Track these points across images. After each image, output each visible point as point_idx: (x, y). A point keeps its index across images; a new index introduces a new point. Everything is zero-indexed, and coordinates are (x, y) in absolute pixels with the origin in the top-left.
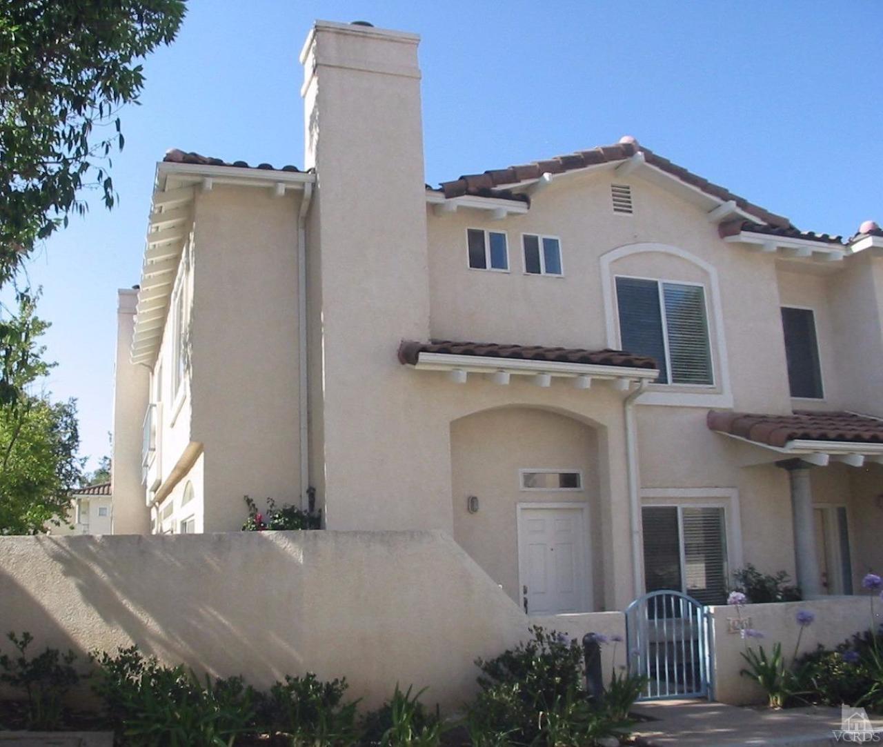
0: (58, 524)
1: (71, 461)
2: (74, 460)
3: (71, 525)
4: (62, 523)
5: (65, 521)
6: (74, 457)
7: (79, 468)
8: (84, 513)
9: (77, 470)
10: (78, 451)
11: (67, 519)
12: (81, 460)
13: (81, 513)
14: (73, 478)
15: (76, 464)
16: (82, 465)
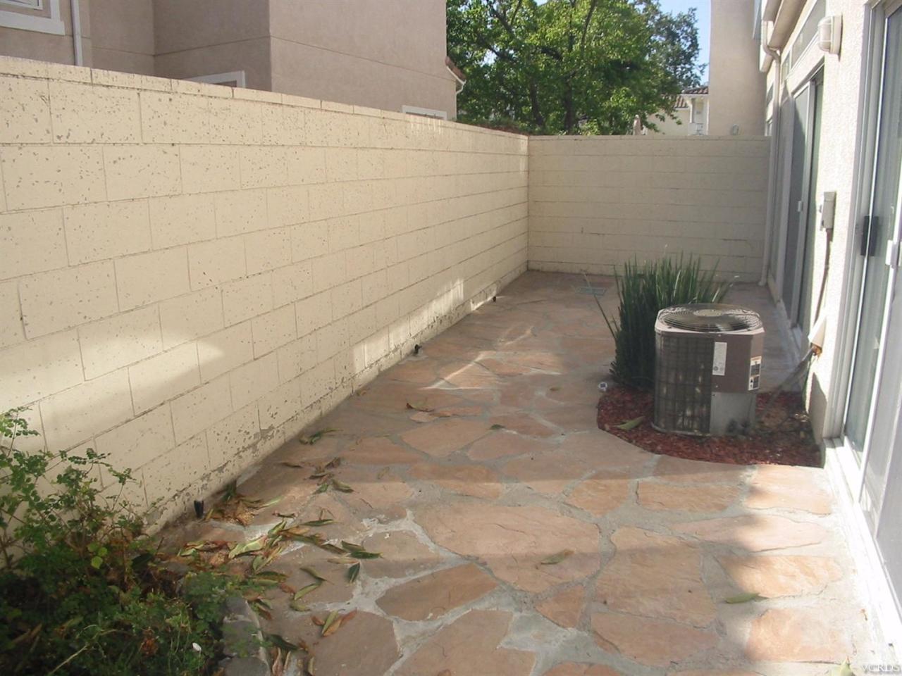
0: (663, 119)
1: (691, 68)
2: (694, 67)
3: (678, 119)
4: (667, 118)
5: (672, 116)
6: (694, 65)
7: (699, 74)
8: (699, 113)
9: (696, 77)
10: (697, 59)
11: (673, 113)
12: (700, 67)
13: (695, 113)
14: (692, 83)
15: (696, 71)
16: (702, 72)
